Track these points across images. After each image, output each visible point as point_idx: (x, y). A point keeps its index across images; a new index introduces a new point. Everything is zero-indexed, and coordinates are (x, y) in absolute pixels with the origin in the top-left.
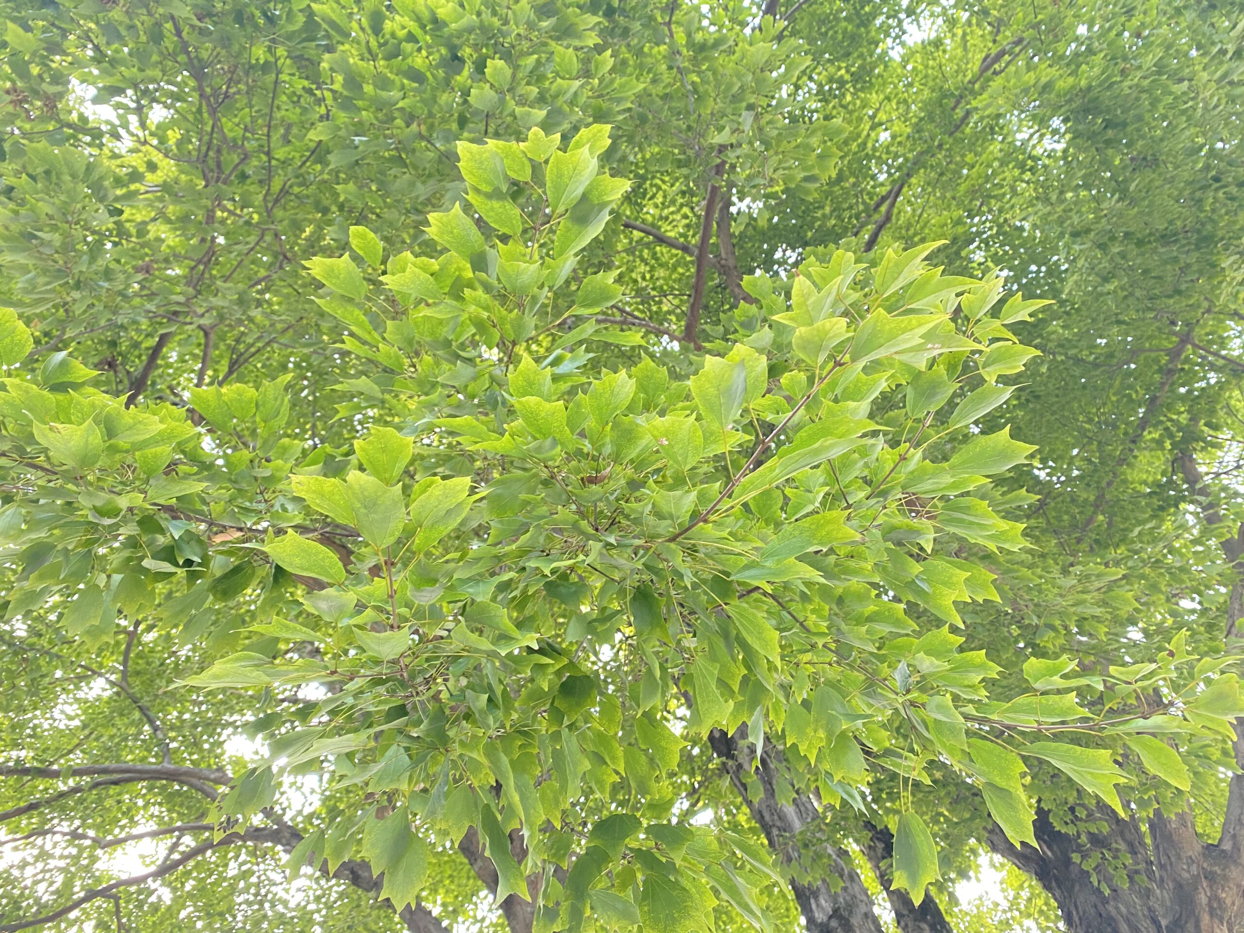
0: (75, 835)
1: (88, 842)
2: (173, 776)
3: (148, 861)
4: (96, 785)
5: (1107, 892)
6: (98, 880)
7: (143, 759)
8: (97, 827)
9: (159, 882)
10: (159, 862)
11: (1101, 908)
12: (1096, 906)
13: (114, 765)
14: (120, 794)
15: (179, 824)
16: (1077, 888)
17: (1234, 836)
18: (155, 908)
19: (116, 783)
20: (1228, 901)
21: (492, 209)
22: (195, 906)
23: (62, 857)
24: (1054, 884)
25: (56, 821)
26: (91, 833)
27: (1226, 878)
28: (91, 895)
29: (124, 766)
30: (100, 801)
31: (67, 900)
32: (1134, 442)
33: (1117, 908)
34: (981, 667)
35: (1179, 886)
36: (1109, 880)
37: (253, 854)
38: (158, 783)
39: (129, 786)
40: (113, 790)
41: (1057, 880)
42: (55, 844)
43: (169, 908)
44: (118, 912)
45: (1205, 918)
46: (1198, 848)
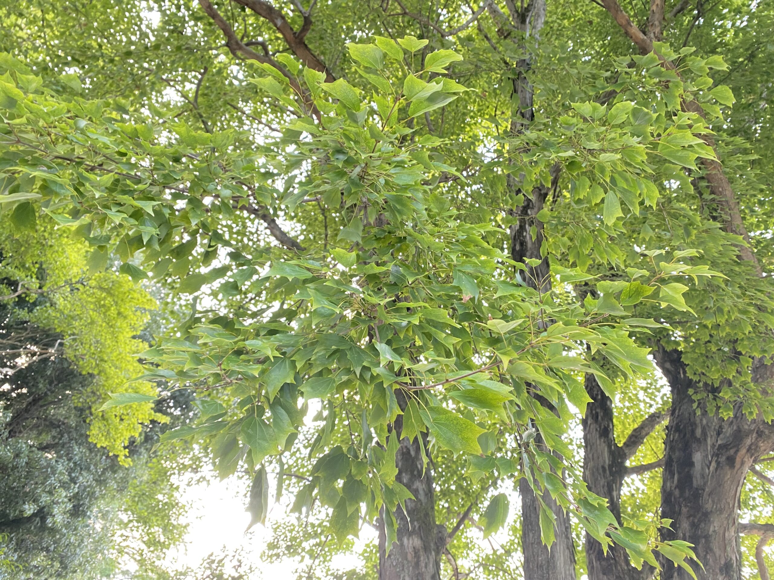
5: (699, 413)
11: (692, 418)
12: (689, 415)
16: (685, 403)
33: (701, 421)
41: (679, 392)
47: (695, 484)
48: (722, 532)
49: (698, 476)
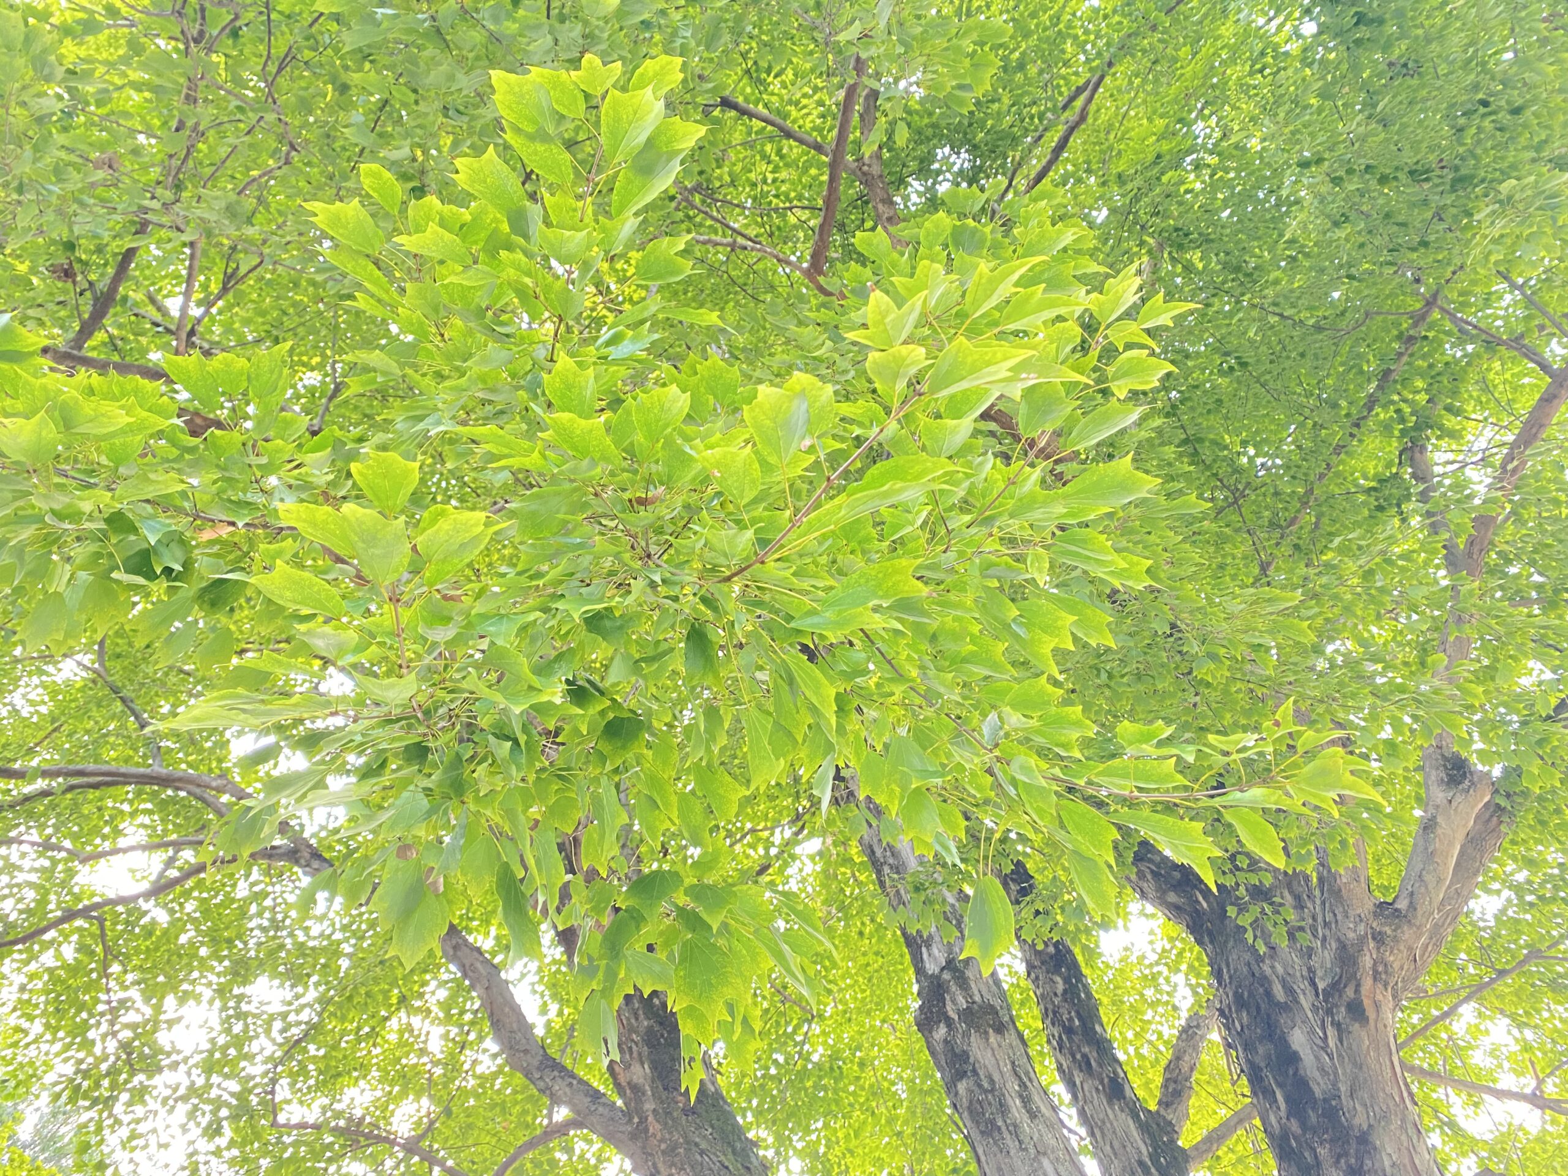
0: (47, 846)
1: (63, 854)
2: (165, 781)
3: (139, 875)
4: (71, 788)
5: (1262, 949)
6: (78, 898)
7: (127, 760)
8: (75, 837)
9: (152, 902)
10: (153, 878)
11: (1255, 968)
12: (1249, 964)
13: (91, 767)
14: (101, 799)
15: (174, 837)
16: (1231, 944)
17: (1412, 894)
18: (149, 932)
19: (96, 786)
20: (1396, 965)
21: (536, 153)
22: (197, 930)
23: (33, 870)
24: (1206, 939)
25: (22, 828)
26: (67, 844)
27: (1395, 939)
28: (70, 915)
29: (105, 768)
30: (75, 807)
31: (41, 920)
32: (1358, 426)
33: (1273, 967)
34: (1077, 724)
35: (1343, 946)
36: (1266, 937)
37: (267, 873)
38: (147, 788)
39: (112, 790)
40: (92, 794)
41: (1210, 934)
42: (23, 855)
43: (165, 932)
44: (103, 935)
45: (1367, 983)
46: (1369, 906)
47: (1318, 1093)
48: (1406, 1161)
49: (1317, 1074)
